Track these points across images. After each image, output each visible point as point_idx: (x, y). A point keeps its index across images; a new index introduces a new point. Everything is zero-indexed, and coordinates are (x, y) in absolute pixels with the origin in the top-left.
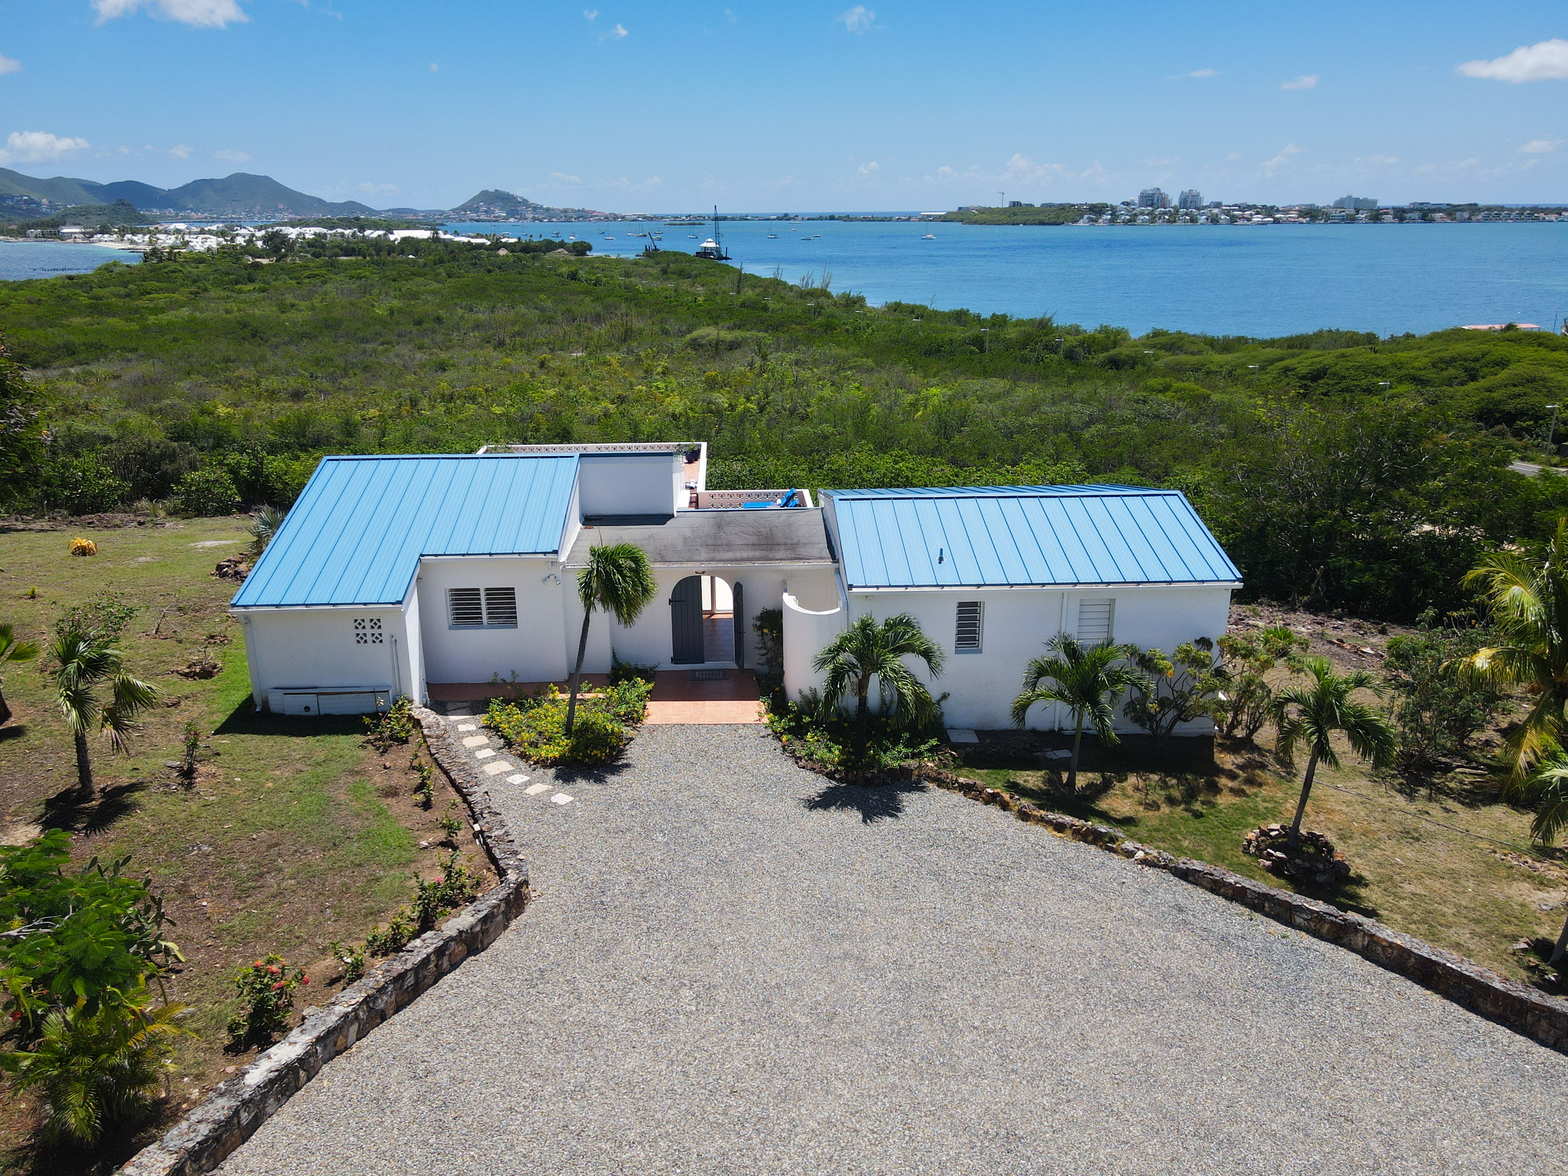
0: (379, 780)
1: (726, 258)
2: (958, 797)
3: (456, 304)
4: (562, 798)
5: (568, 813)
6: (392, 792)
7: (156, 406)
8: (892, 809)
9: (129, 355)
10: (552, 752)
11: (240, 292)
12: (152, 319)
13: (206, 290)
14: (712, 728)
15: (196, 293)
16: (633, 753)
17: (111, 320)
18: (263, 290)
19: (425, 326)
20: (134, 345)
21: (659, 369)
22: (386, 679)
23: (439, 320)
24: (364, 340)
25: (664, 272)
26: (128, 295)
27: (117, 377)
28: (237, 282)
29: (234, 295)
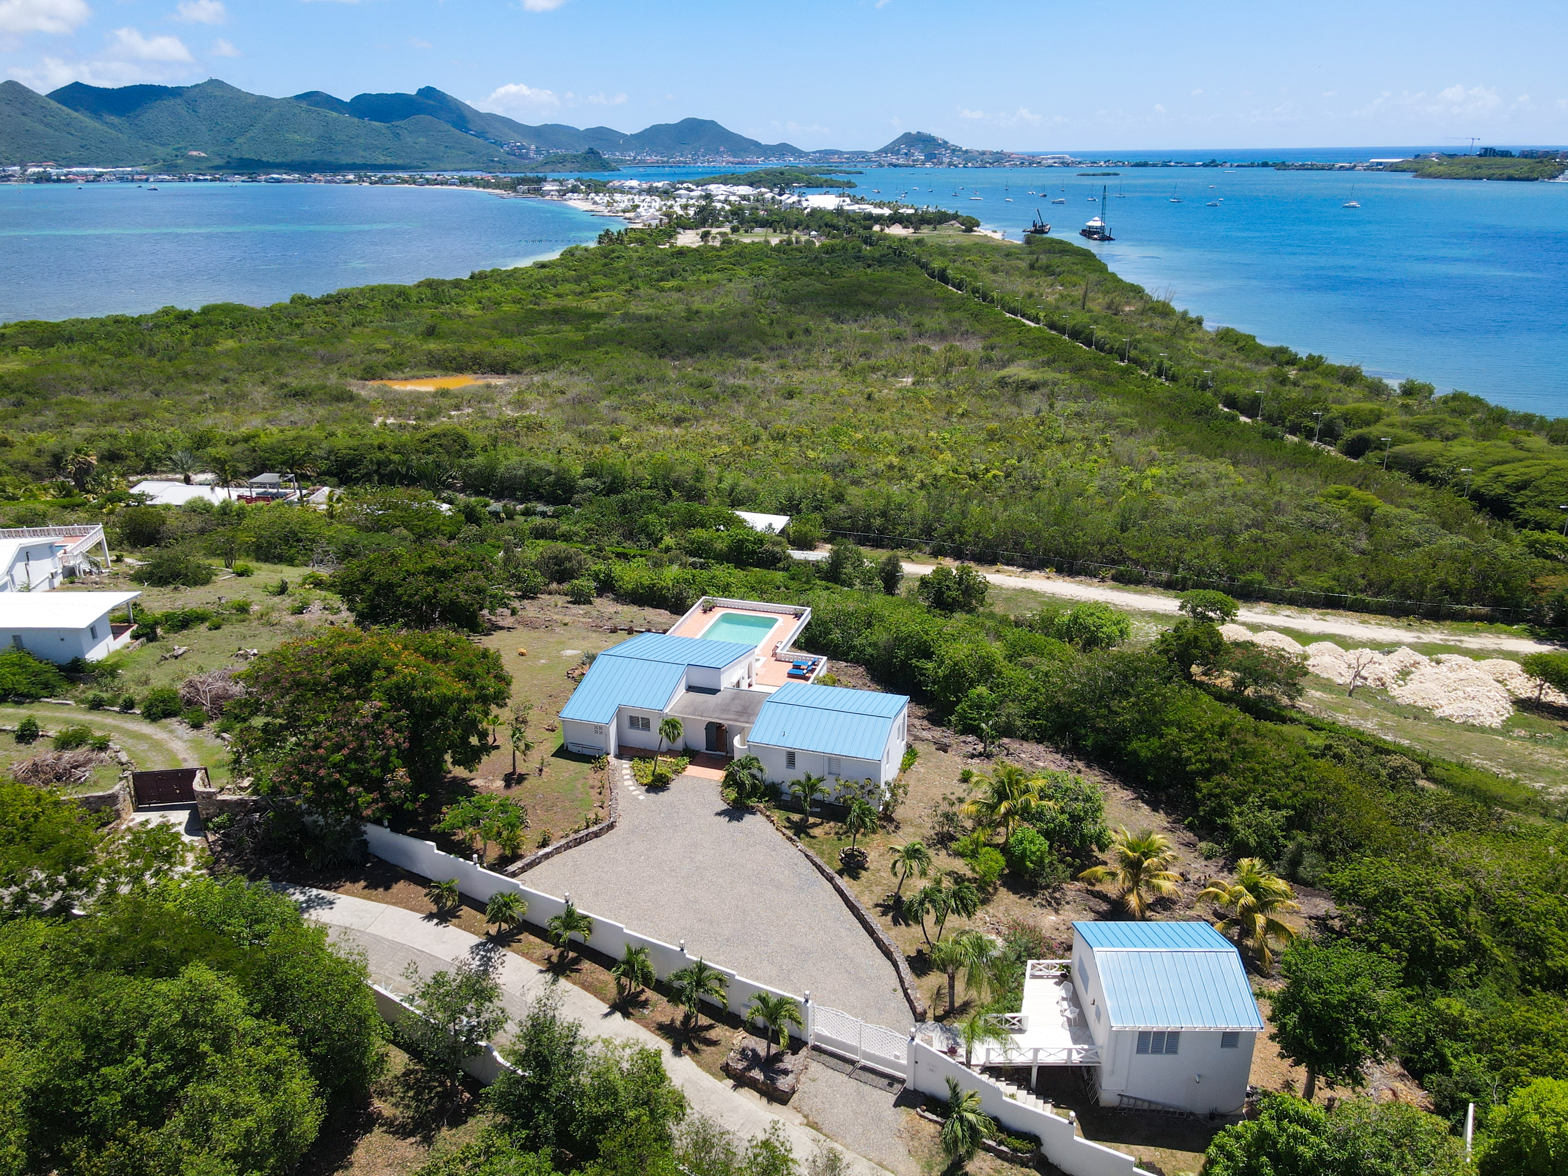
0: (591, 782)
1: (1109, 239)
2: (764, 819)
3: (826, 313)
4: (641, 797)
5: (640, 803)
6: (592, 787)
7: (584, 428)
8: (739, 818)
9: (574, 368)
10: (645, 781)
11: (662, 290)
12: (594, 328)
13: (637, 288)
14: (702, 779)
15: (629, 292)
16: (672, 785)
18: (680, 289)
19: (796, 338)
20: (577, 357)
21: (960, 411)
22: (603, 745)
24: (743, 355)
25: (1032, 267)
27: (563, 393)
28: (662, 280)
29: (655, 293)
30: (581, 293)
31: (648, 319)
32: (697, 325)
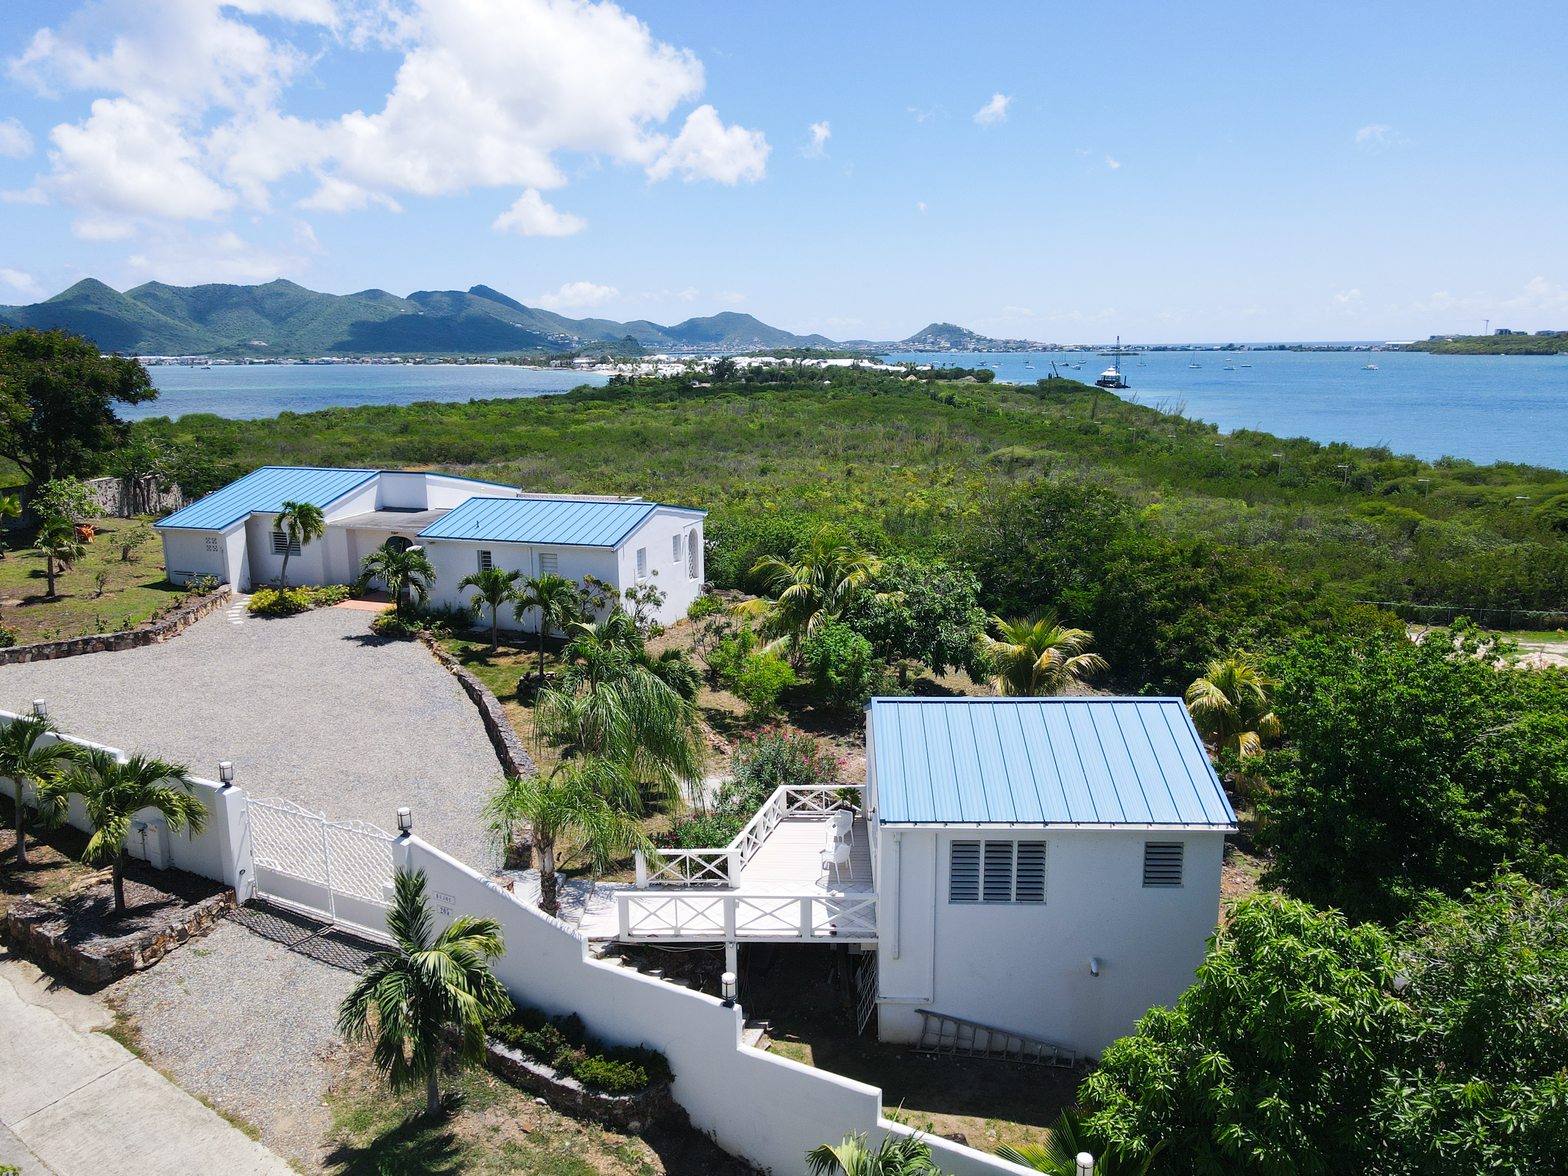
1: (1125, 387)
2: (424, 646)
4: (240, 622)
5: (234, 628)
8: (381, 644)
10: (262, 608)
11: (658, 409)
12: (573, 428)
14: (358, 611)
16: (304, 614)
17: (543, 428)
20: (547, 447)
21: (945, 481)
22: (219, 571)
26: (573, 411)
29: (650, 410)
31: (633, 424)
32: (683, 428)
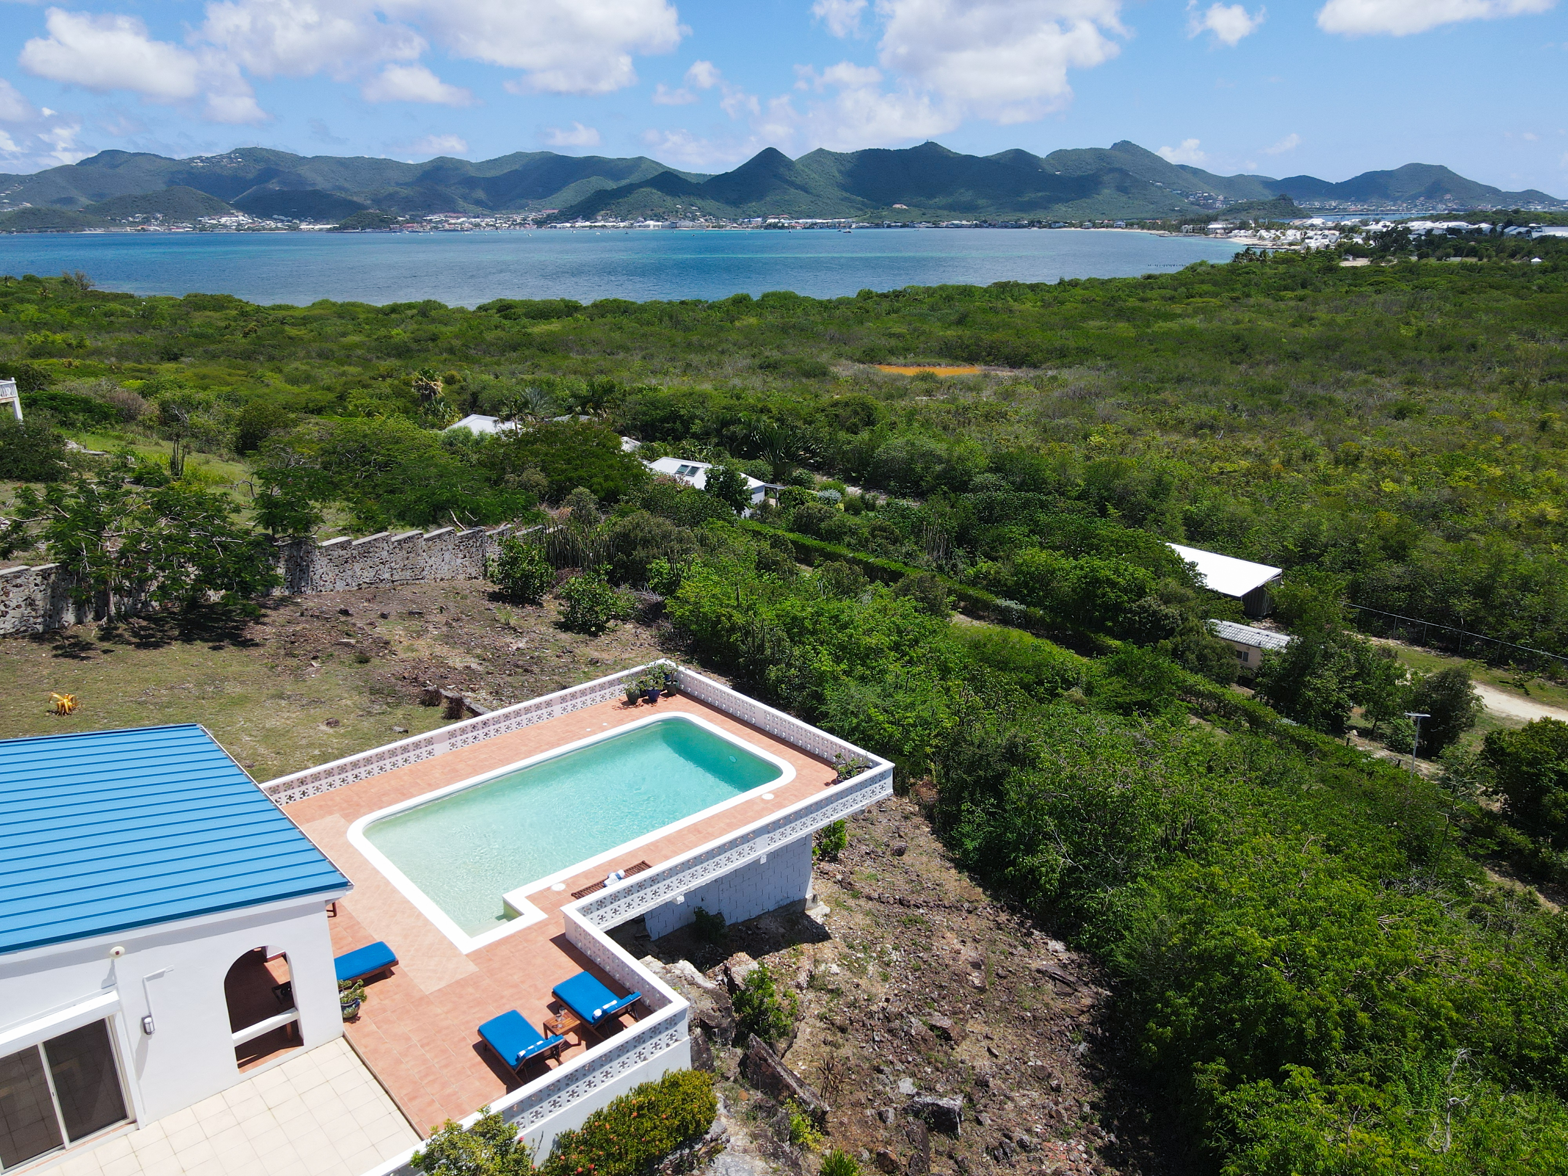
3: (1514, 328)
12: (1158, 326)
23: (1473, 347)
29: (1268, 302)
30: (1172, 298)
31: (1237, 322)
32: (1304, 332)
